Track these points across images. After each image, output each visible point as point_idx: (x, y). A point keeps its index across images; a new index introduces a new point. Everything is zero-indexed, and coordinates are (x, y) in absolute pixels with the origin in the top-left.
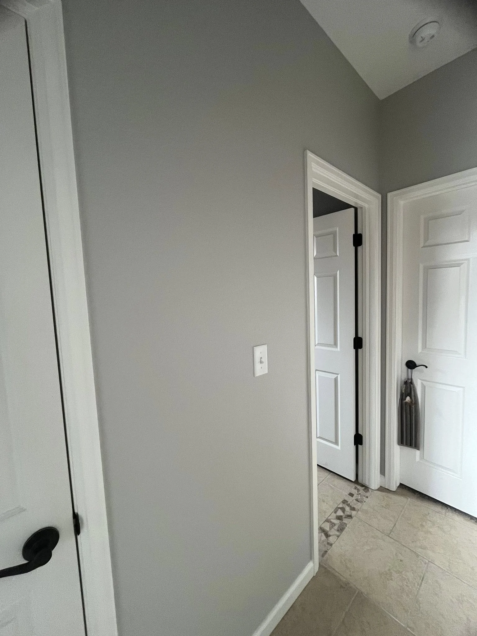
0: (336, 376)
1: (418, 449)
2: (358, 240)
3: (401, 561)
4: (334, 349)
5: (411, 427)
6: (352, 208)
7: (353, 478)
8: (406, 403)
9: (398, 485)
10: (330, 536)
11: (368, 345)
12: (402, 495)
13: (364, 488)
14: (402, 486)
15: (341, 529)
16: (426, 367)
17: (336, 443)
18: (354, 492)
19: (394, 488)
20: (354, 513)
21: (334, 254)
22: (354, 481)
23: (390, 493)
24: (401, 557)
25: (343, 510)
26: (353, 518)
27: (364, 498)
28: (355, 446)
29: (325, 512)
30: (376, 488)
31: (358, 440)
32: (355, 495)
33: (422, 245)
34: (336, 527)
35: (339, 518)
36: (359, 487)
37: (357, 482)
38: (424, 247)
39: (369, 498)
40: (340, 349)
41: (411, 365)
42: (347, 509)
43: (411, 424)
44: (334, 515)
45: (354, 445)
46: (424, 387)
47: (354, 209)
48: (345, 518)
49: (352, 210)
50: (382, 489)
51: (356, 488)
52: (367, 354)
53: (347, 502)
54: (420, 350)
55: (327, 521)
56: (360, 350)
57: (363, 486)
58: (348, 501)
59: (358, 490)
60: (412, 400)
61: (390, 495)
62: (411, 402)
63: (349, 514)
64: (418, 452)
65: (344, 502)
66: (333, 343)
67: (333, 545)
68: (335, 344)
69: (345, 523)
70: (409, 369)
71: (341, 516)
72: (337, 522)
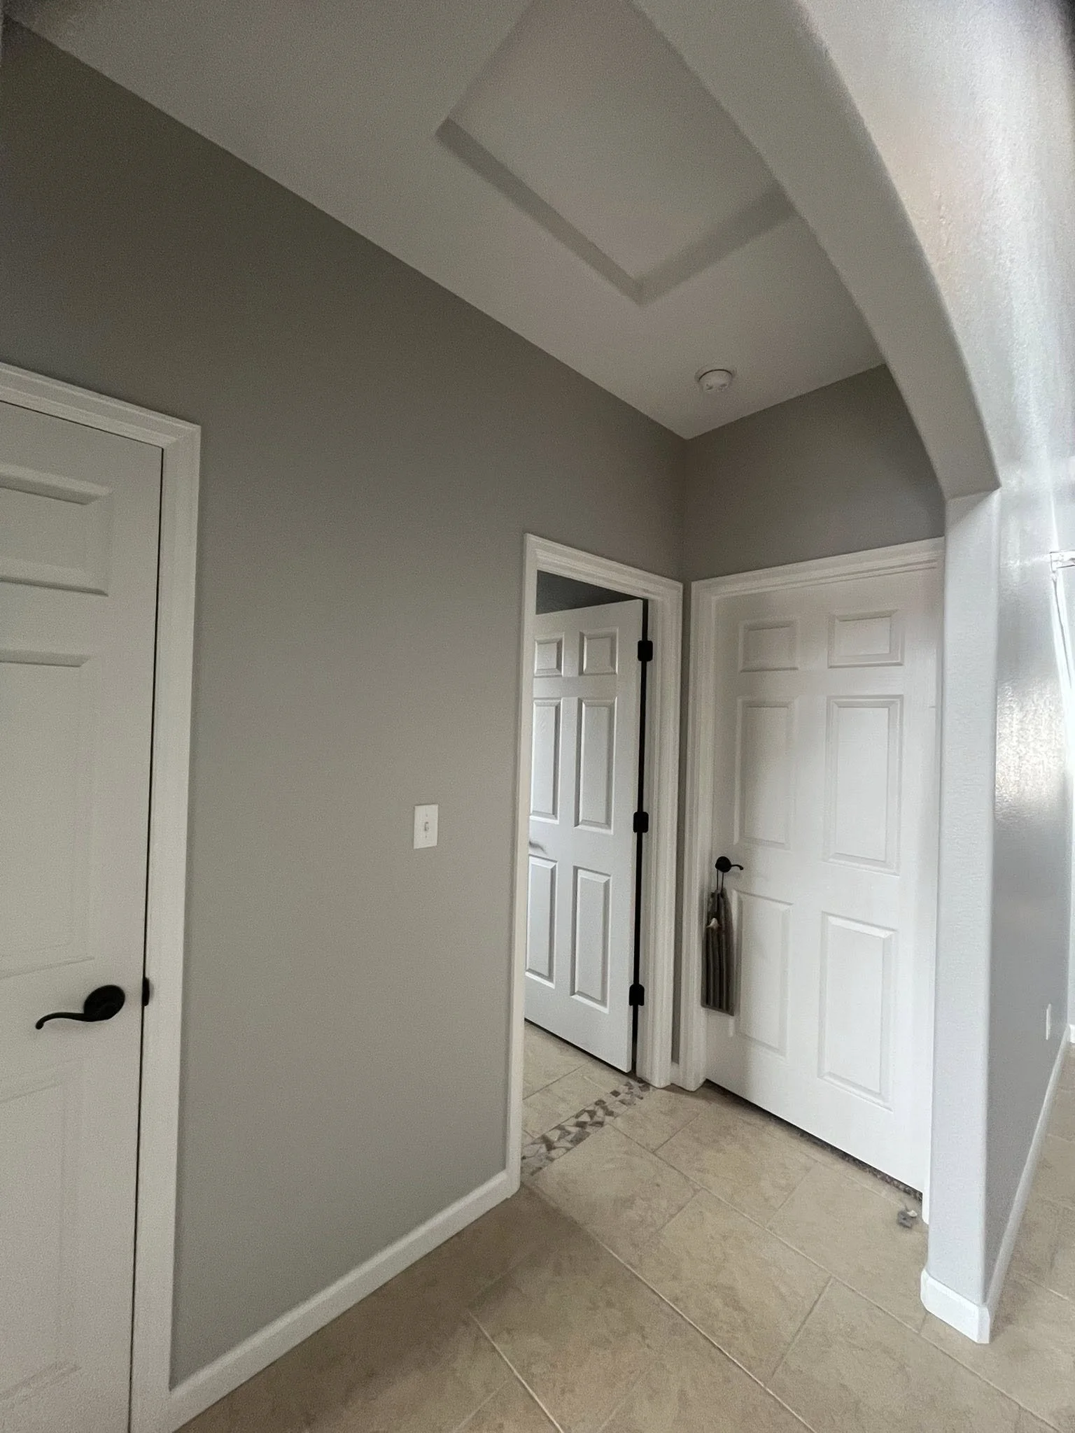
0: (606, 878)
1: (732, 1015)
2: (646, 651)
3: (658, 1185)
4: (603, 831)
5: (720, 973)
6: (638, 600)
7: (625, 1068)
8: (712, 929)
9: (701, 1081)
10: (555, 1148)
11: (655, 825)
12: (705, 1098)
13: (641, 1085)
14: (709, 1084)
15: (577, 1140)
16: (741, 868)
17: (603, 1002)
18: (623, 1089)
19: (692, 1086)
20: (608, 1119)
21: (611, 670)
22: (626, 1072)
23: (681, 1093)
24: (659, 1181)
25: (592, 1114)
26: (606, 1127)
27: (637, 1099)
28: (632, 1006)
29: (560, 1116)
30: (663, 1085)
31: (637, 995)
32: (622, 1095)
33: (740, 668)
34: (570, 1137)
35: (581, 1125)
36: (633, 1082)
37: (632, 1073)
38: (744, 671)
39: (645, 1099)
40: (614, 831)
41: (723, 865)
42: (600, 1113)
43: (721, 970)
44: (574, 1121)
45: (630, 1004)
46: (740, 903)
47: (642, 601)
48: (591, 1125)
49: (640, 603)
50: (674, 1088)
51: (628, 1084)
52: (654, 841)
53: (604, 1103)
54: (736, 840)
55: (559, 1127)
56: (644, 835)
57: (641, 1081)
58: (605, 1101)
59: (631, 1087)
60: (721, 925)
61: (683, 1097)
62: (719, 928)
63: (600, 1120)
64: (731, 1021)
65: (600, 1103)
66: (603, 821)
67: (555, 1162)
68: (608, 823)
69: (588, 1133)
70: (719, 871)
71: (585, 1123)
72: (574, 1130)
